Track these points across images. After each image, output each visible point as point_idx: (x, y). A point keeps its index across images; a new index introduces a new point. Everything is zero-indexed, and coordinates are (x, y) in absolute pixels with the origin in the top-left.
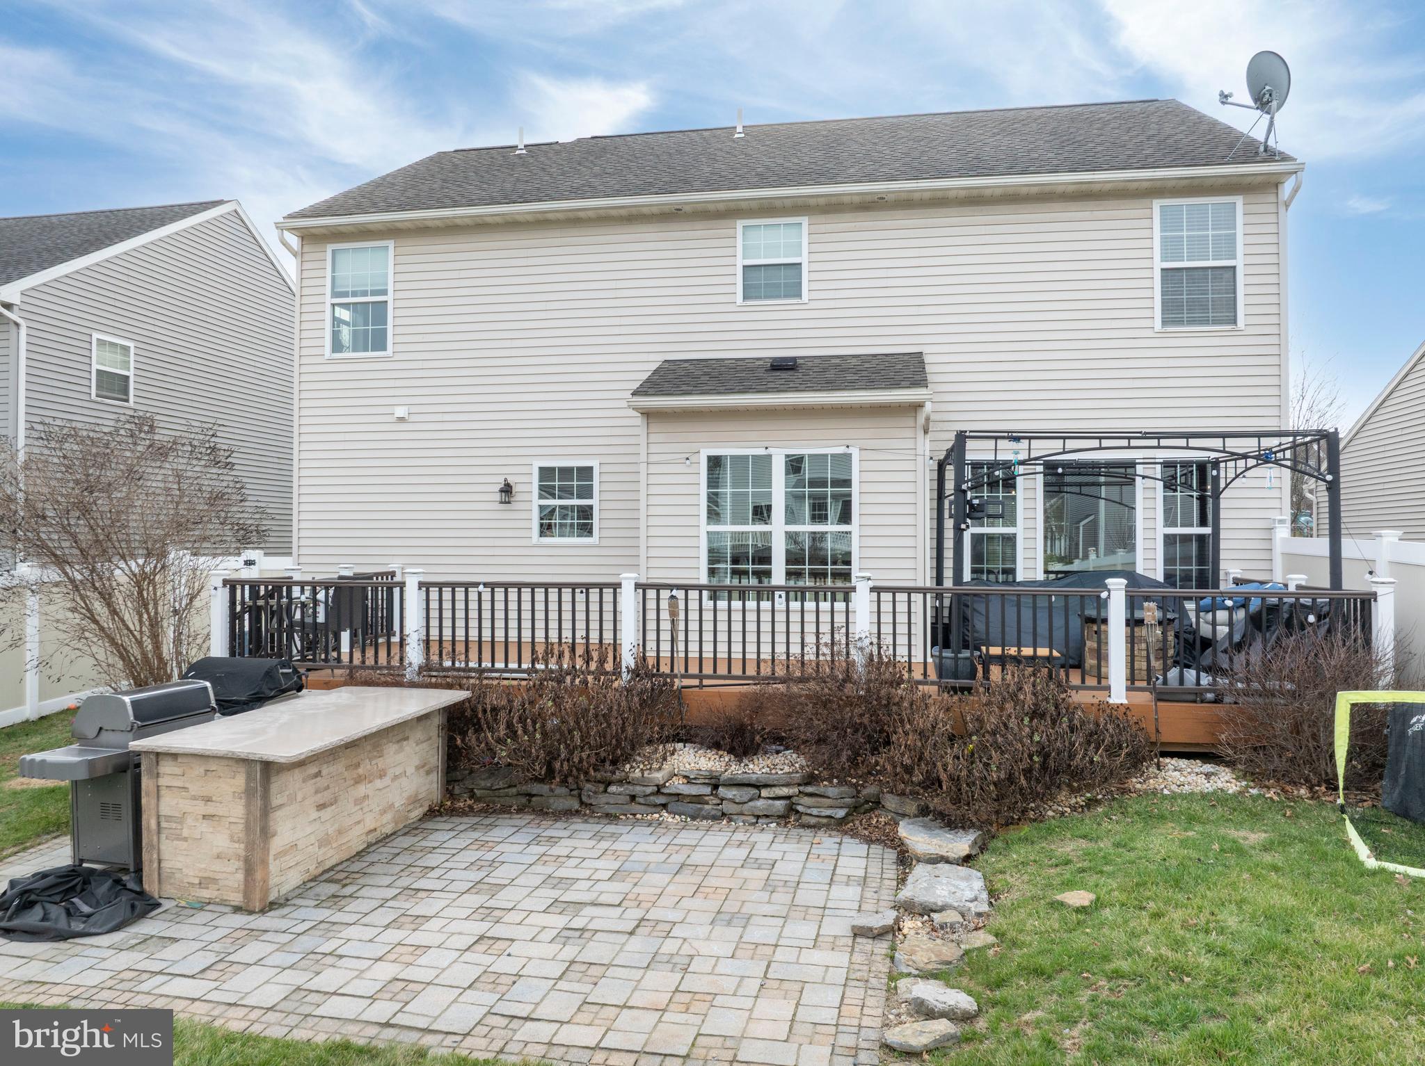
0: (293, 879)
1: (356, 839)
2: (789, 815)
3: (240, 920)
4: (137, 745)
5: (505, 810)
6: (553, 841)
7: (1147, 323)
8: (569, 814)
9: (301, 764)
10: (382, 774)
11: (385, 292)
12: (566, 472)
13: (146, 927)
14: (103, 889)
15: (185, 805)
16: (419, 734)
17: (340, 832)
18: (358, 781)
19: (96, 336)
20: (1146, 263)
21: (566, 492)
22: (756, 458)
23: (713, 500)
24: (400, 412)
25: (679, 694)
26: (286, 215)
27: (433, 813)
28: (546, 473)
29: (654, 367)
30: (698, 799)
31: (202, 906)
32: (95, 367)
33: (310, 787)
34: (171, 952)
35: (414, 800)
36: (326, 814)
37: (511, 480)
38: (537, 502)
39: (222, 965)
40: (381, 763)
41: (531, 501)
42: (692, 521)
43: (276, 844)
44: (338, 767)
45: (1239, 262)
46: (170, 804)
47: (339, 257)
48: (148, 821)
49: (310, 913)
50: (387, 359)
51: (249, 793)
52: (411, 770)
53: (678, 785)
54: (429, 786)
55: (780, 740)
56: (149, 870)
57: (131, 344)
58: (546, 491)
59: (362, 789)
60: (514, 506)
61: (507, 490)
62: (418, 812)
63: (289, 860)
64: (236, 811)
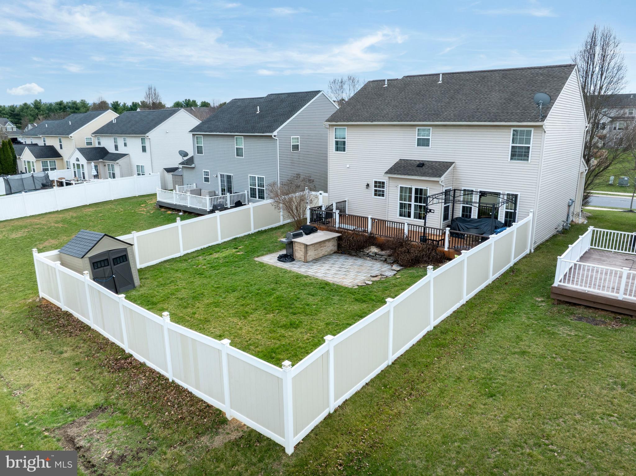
0: (311, 259)
1: (321, 255)
2: (385, 261)
3: (304, 263)
4: (292, 240)
5: (346, 254)
6: (348, 259)
7: (506, 159)
8: (355, 255)
9: (312, 245)
10: (325, 246)
11: (345, 138)
12: (380, 182)
13: (293, 262)
14: (289, 257)
15: (298, 248)
16: (333, 241)
17: (318, 254)
18: (321, 247)
19: (292, 137)
20: (508, 144)
21: (379, 187)
22: (409, 188)
23: (401, 196)
24: (348, 166)
25: (376, 238)
26: (328, 116)
27: (335, 253)
28: (376, 182)
29: (395, 162)
30: (373, 256)
31: (300, 261)
32: (292, 144)
33: (313, 247)
34: (295, 265)
35: (332, 250)
36: (316, 251)
37: (369, 183)
38: (374, 188)
39: (300, 267)
40: (325, 245)
41: (373, 188)
42: (396, 200)
43: (308, 255)
44: (318, 245)
45: (531, 146)
46: (296, 248)
47: (337, 130)
48: (294, 250)
49: (311, 264)
50: (345, 154)
51: (305, 248)
52: (331, 246)
53: (371, 254)
54: (335, 248)
55: (389, 248)
56: (294, 256)
57: (299, 137)
58: (375, 186)
59: (322, 248)
60: (369, 189)
61: (368, 185)
62: (332, 252)
63: (310, 257)
64: (303, 250)
